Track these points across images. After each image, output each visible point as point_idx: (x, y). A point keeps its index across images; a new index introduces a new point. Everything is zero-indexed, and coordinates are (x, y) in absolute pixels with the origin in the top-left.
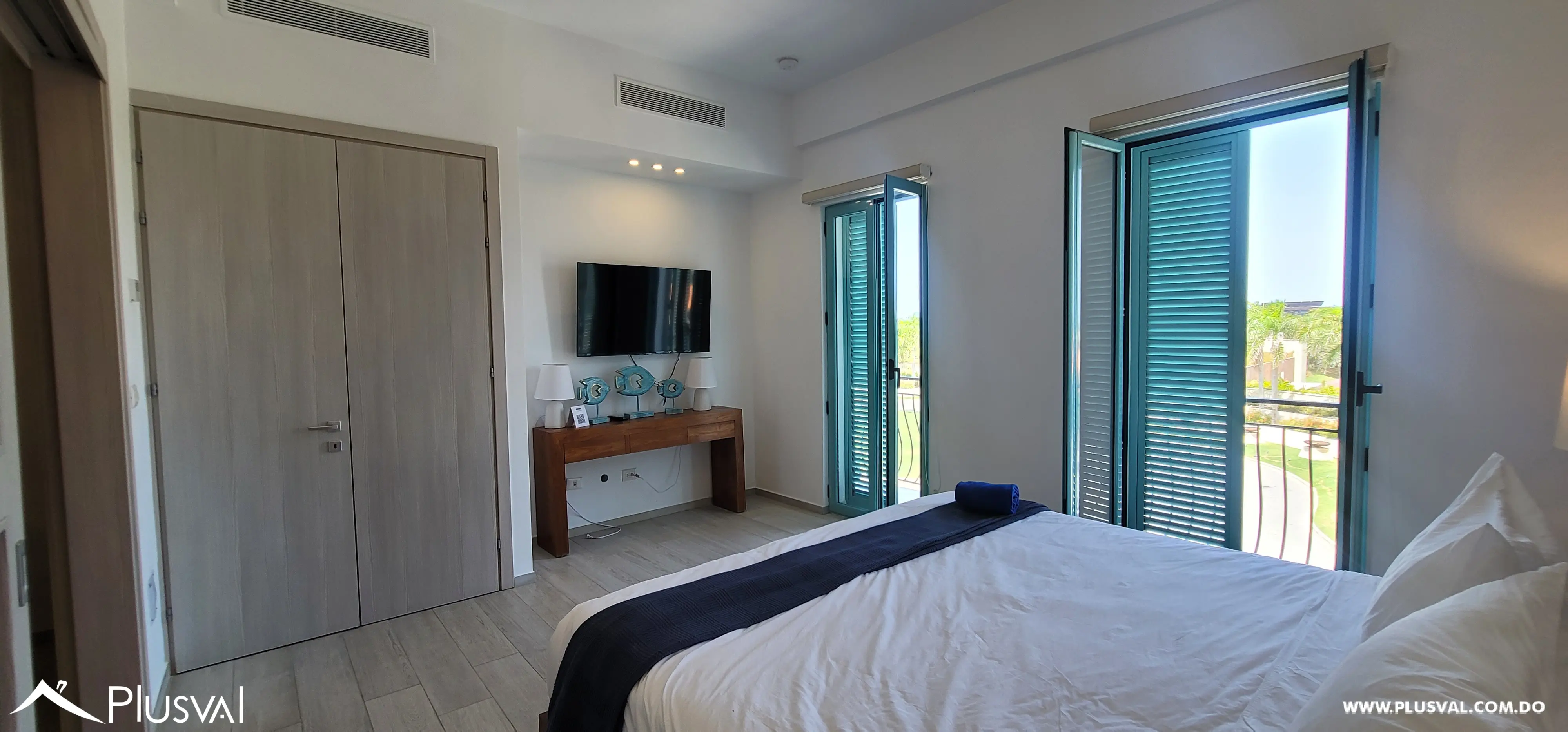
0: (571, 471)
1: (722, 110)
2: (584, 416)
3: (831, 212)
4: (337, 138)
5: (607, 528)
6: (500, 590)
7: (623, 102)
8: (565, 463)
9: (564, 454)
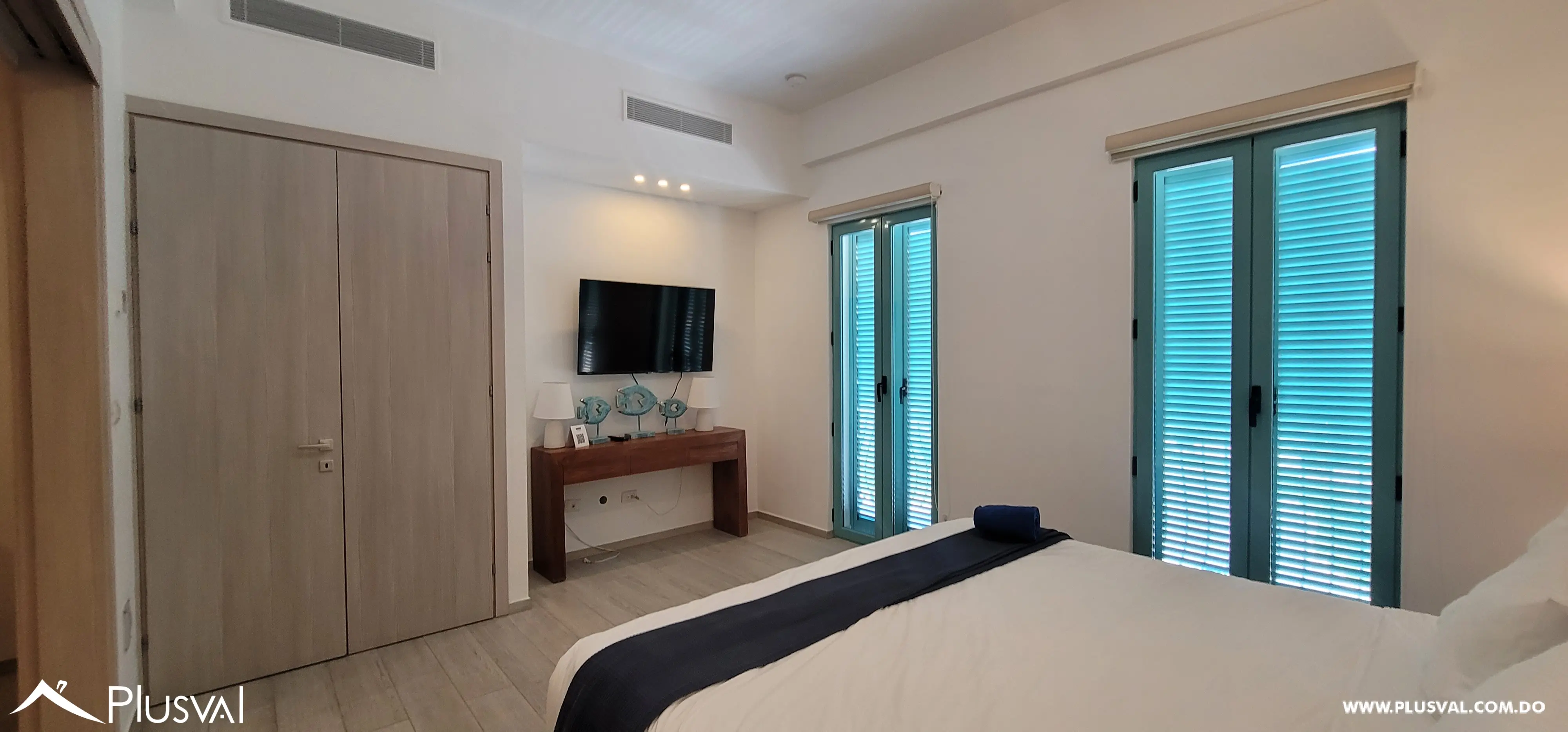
0: (570, 493)
1: (729, 127)
2: (584, 435)
3: (838, 229)
4: (337, 149)
5: (605, 552)
6: (495, 616)
7: (630, 116)
8: (564, 484)
9: (563, 475)
